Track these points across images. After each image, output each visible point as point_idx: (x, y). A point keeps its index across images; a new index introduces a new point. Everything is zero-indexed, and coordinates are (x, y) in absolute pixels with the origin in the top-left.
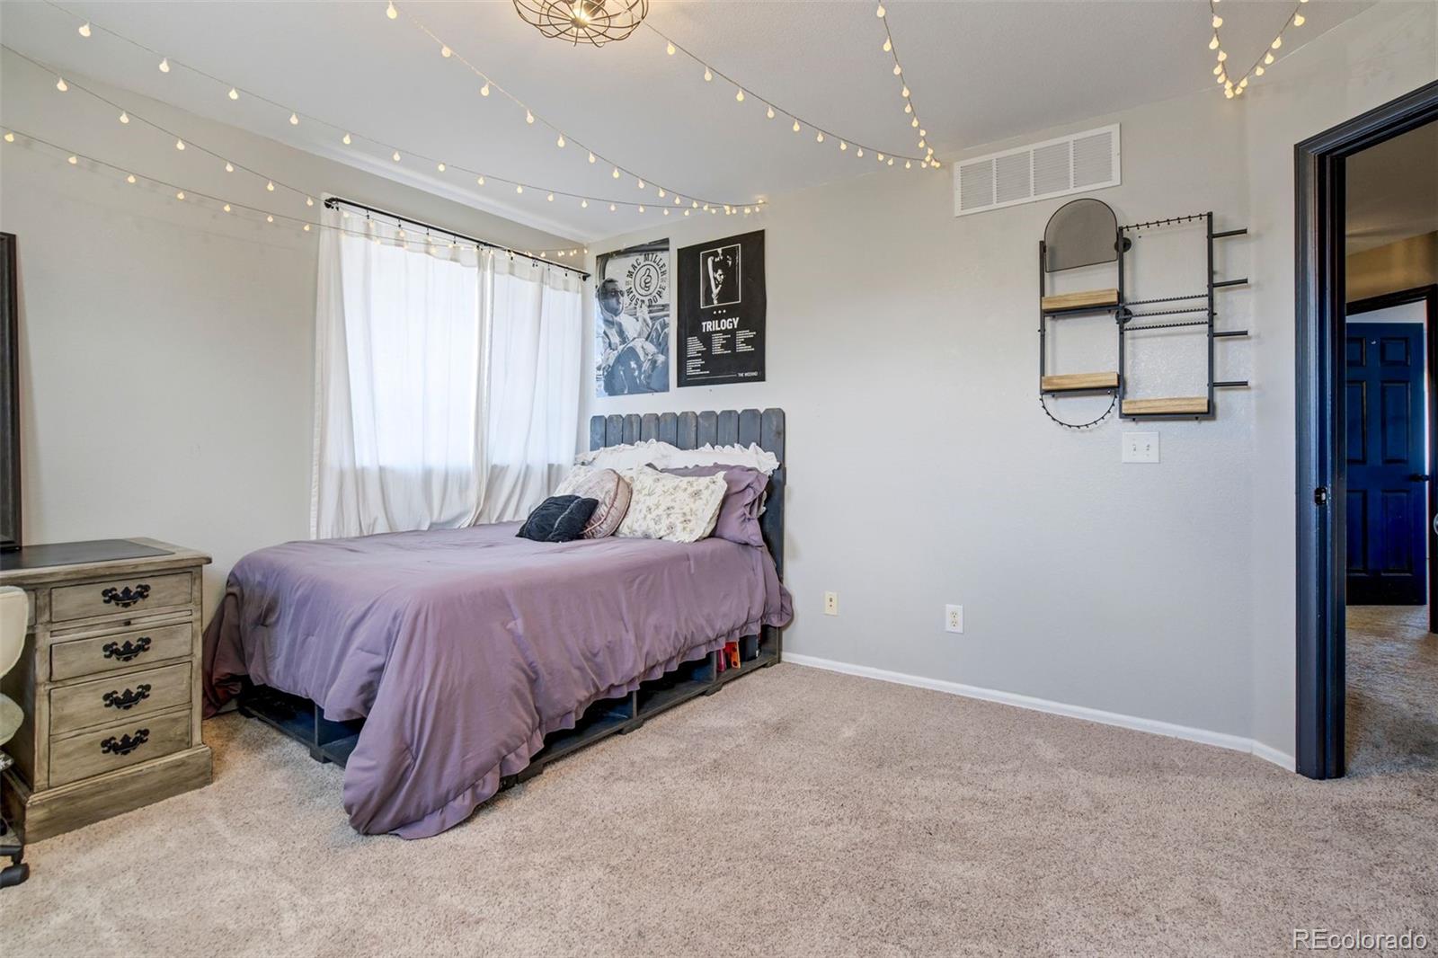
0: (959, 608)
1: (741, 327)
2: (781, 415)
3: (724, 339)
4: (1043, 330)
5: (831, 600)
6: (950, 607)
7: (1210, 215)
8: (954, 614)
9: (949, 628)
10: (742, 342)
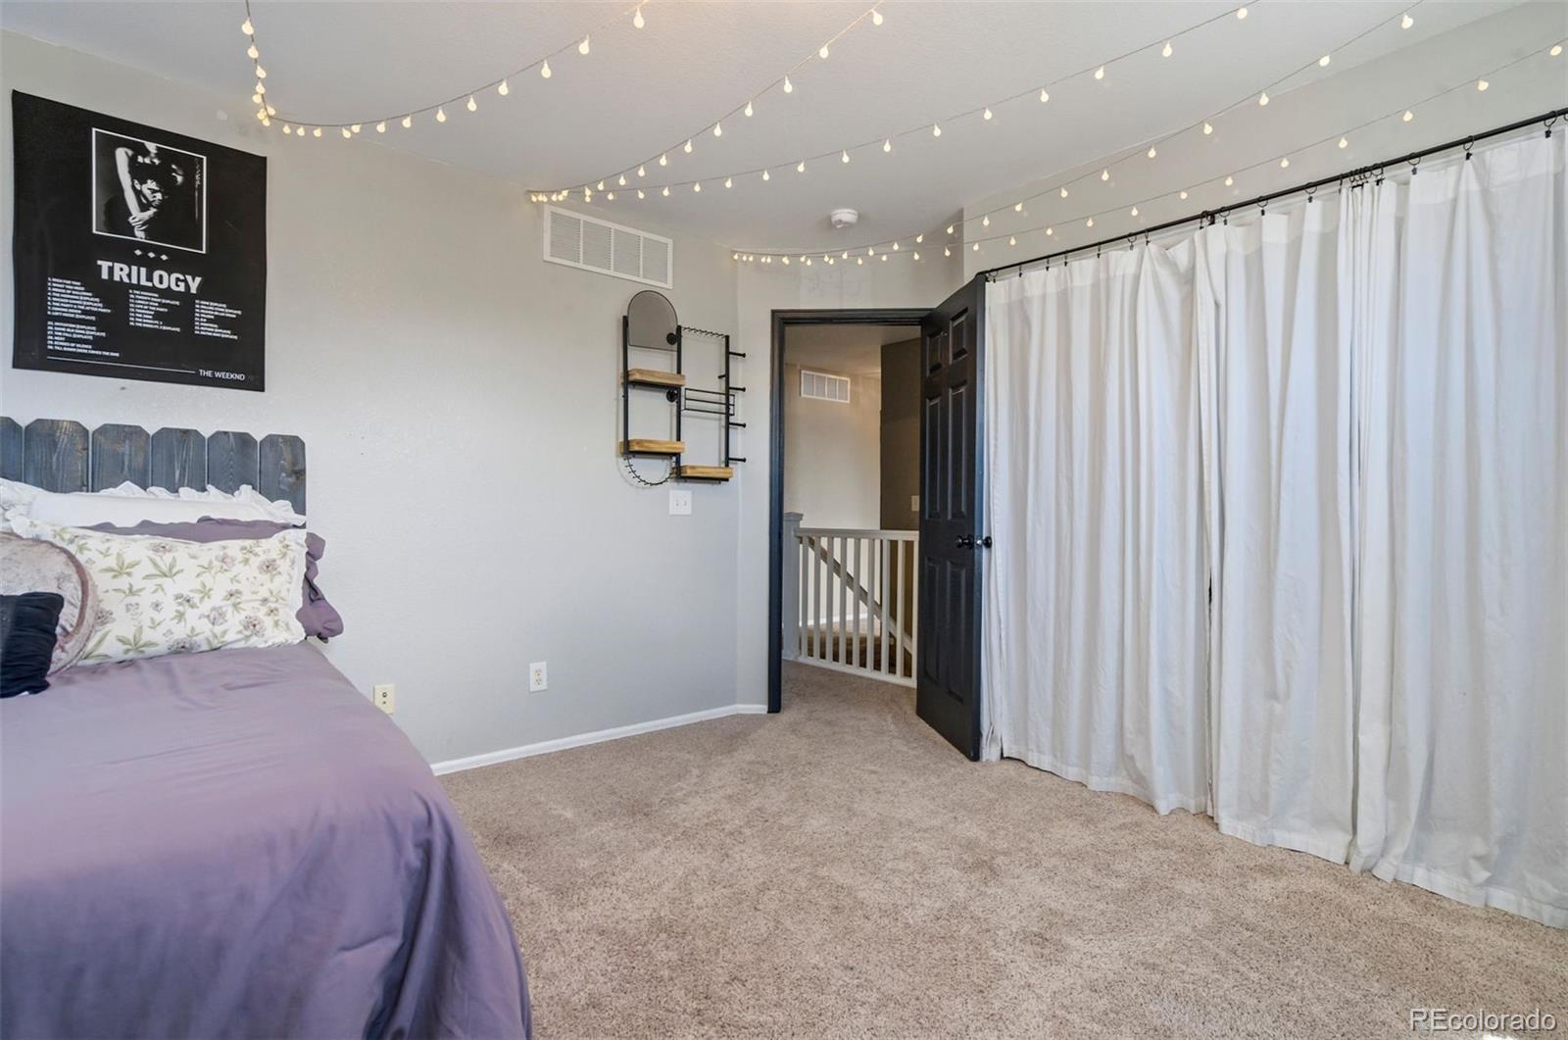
0: (543, 665)
1: (204, 293)
2: (296, 445)
3: (161, 305)
4: (626, 397)
5: (385, 695)
6: (534, 666)
7: (727, 337)
8: (538, 672)
9: (534, 687)
10: (209, 321)
